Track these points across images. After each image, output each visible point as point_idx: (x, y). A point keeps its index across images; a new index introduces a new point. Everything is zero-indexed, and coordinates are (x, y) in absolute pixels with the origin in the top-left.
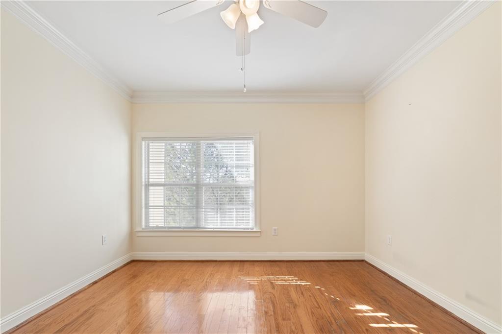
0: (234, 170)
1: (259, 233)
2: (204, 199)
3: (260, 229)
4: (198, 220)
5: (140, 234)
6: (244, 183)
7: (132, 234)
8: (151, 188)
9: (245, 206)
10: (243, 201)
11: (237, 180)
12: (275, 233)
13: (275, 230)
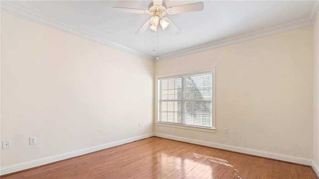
0: (202, 91)
1: (215, 131)
2: (185, 108)
3: (216, 128)
4: (182, 119)
5: (157, 124)
6: (207, 99)
7: (154, 124)
8: (162, 102)
9: (207, 113)
10: (206, 110)
11: (204, 97)
12: (226, 132)
13: (226, 130)
